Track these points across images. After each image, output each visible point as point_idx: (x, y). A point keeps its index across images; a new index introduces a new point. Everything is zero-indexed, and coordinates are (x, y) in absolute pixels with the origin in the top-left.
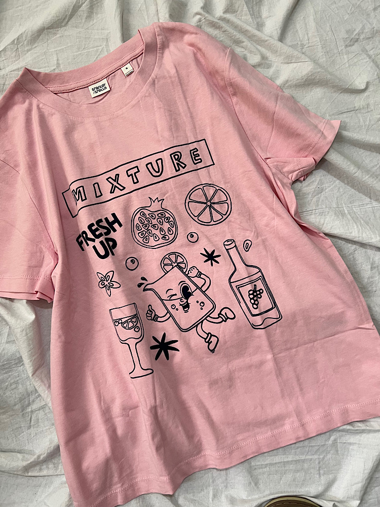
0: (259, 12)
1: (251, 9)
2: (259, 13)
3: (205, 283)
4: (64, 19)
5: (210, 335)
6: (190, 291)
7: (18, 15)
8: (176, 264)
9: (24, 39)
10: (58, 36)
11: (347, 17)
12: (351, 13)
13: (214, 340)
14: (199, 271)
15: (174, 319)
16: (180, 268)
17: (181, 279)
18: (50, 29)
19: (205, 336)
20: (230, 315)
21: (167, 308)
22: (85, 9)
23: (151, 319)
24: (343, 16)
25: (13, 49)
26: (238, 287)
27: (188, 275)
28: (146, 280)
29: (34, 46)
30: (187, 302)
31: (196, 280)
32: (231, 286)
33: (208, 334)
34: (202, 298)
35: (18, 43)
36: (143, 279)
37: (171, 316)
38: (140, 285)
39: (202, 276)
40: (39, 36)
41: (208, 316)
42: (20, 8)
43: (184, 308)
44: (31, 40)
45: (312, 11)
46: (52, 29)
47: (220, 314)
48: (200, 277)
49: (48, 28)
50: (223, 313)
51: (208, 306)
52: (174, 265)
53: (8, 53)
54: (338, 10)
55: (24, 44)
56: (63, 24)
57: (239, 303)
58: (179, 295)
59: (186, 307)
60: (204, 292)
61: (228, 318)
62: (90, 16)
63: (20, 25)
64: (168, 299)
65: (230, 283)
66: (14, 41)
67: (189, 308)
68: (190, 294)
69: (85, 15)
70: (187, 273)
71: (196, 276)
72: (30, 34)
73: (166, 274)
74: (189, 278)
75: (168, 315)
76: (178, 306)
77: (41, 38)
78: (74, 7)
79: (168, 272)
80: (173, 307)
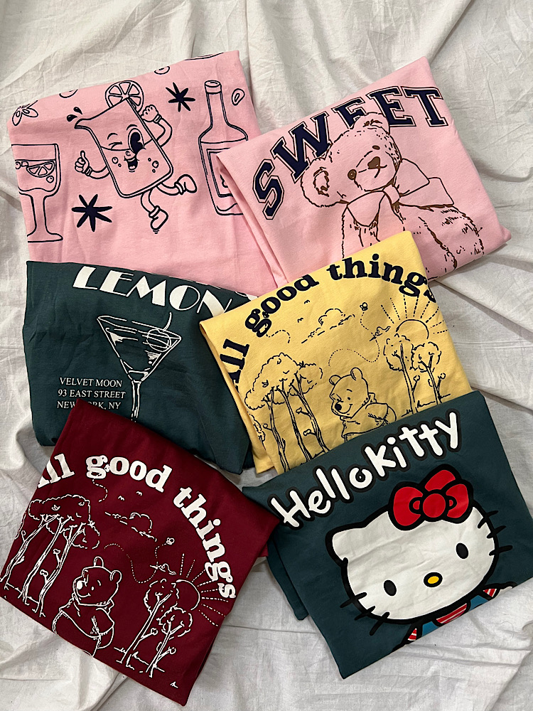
0: (388, 52)
1: (376, 48)
2: (388, 55)
3: (164, 133)
4: (111, 41)
5: (157, 208)
6: (141, 141)
7: (47, 29)
8: (127, 96)
9: (52, 65)
10: (101, 63)
11: (513, 71)
12: (520, 66)
13: (161, 216)
14: (158, 114)
15: (113, 178)
16: (132, 103)
17: (130, 121)
18: (91, 53)
19: (151, 209)
20: (190, 187)
21: (106, 161)
22: (141, 29)
23: (82, 172)
24: (507, 68)
25: (35, 77)
26: (210, 152)
27: (143, 117)
28: (81, 113)
29: (65, 75)
30: (135, 157)
31: (151, 126)
32: (200, 147)
33: (155, 207)
34: (157, 155)
35: (43, 69)
36: (77, 110)
37: (110, 173)
38: (70, 118)
39: (162, 122)
40: (73, 61)
41: (161, 183)
42: (50, 18)
43: (130, 164)
44: (62, 66)
45: (464, 57)
46: (93, 53)
47: (177, 182)
48: (158, 123)
49: (87, 52)
50: (181, 182)
51: (163, 168)
52: (124, 97)
53: (29, 82)
54: (501, 59)
55: (51, 70)
56: (109, 48)
57: (206, 173)
58: (126, 145)
59: (133, 163)
60: (160, 147)
61: (186, 190)
62: (147, 40)
63: (48, 43)
64: (110, 147)
65: (200, 142)
66: (38, 65)
67: (136, 167)
68: (141, 147)
69: (141, 37)
70: (141, 113)
71: (153, 121)
72: (61, 57)
73: (110, 108)
74: (143, 121)
75: (106, 171)
76: (121, 161)
77: (75, 64)
78: (126, 24)
79: (113, 106)
80: (115, 162)
